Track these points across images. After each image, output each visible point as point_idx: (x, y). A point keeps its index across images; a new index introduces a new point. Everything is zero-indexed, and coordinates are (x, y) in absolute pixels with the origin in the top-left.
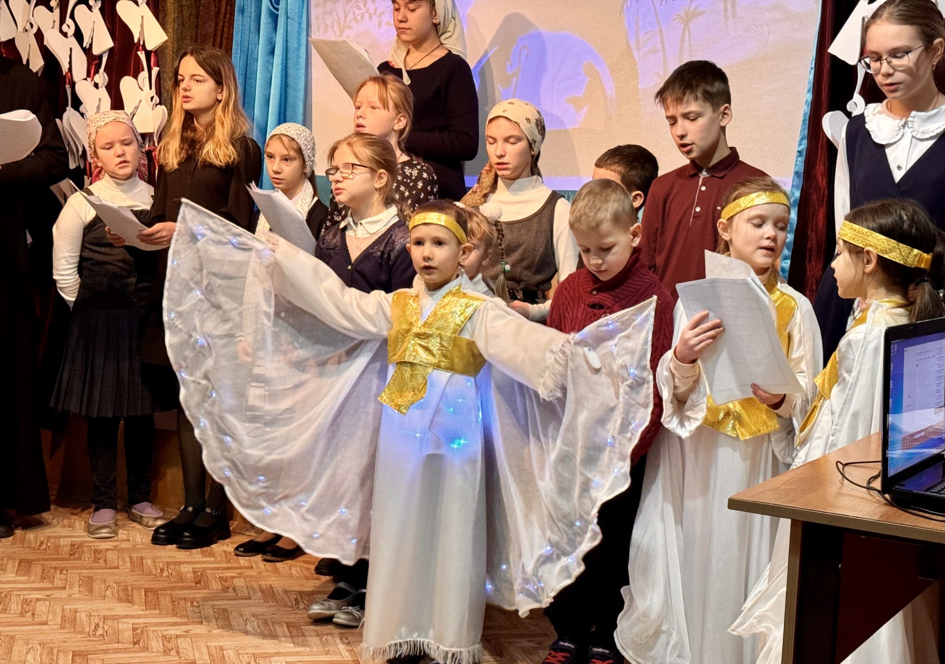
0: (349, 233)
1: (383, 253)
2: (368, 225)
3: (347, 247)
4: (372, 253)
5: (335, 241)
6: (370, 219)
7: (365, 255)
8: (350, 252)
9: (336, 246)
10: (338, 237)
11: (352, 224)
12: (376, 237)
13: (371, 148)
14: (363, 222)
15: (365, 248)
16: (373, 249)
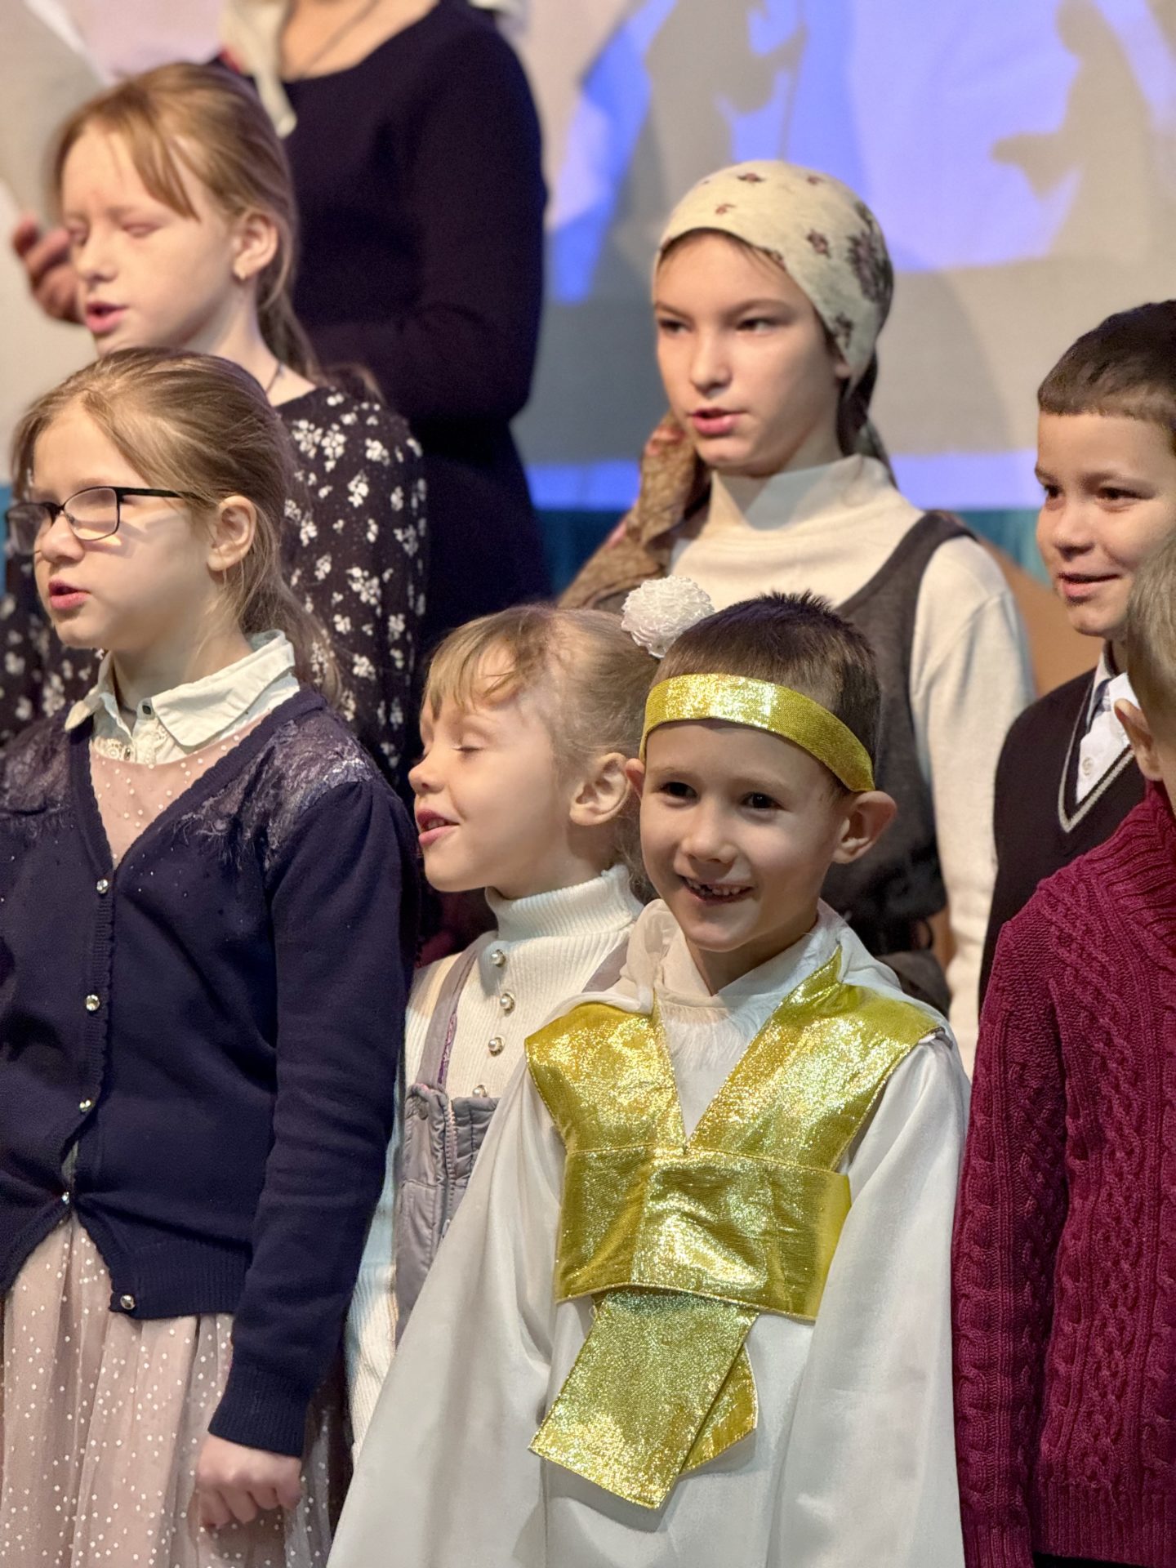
0: (101, 748)
1: (236, 824)
2: (175, 715)
3: (93, 804)
4: (197, 824)
5: (46, 780)
6: (184, 691)
7: (166, 833)
8: (105, 823)
9: (48, 802)
10: (59, 765)
11: (114, 714)
12: (211, 761)
13: (182, 413)
14: (156, 701)
15: (162, 807)
16: (196, 808)
